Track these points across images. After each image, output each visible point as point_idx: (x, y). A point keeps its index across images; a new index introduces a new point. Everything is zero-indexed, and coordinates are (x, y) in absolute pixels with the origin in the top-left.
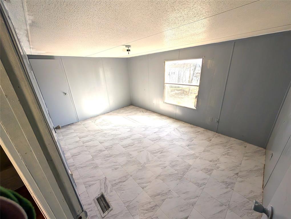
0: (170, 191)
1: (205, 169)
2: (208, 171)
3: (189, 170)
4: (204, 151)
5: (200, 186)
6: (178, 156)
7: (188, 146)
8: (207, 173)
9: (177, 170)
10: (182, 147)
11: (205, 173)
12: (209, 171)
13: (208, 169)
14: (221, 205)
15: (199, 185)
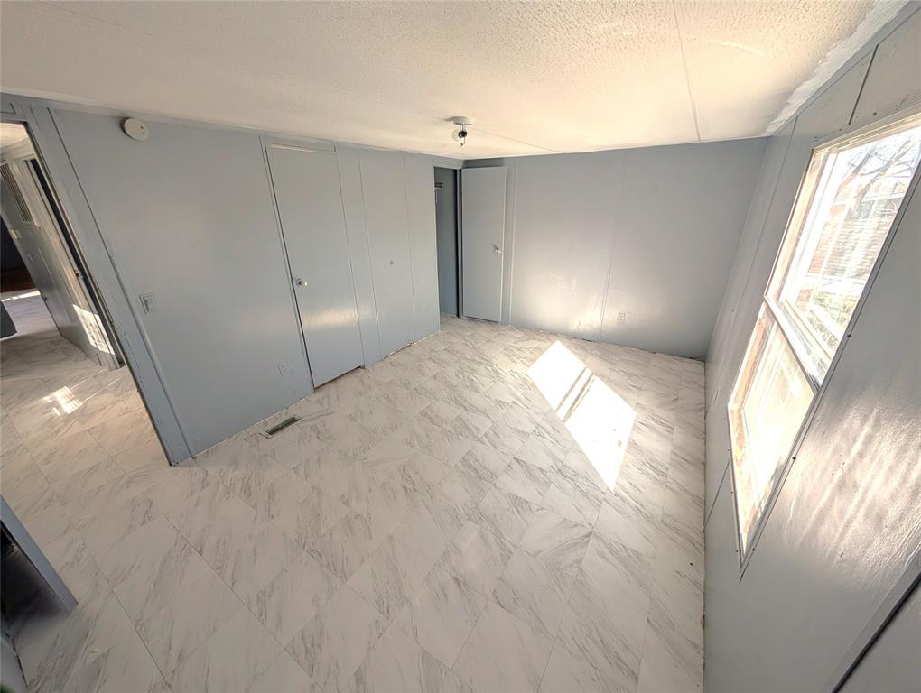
0: (272, 517)
1: (321, 633)
2: (309, 646)
3: (324, 569)
4: (425, 657)
5: (259, 599)
6: (391, 538)
7: (456, 580)
8: (303, 638)
9: (331, 534)
10: (446, 554)
11: (303, 631)
12: (307, 651)
13: (319, 647)
14: (180, 657)
15: (264, 596)
